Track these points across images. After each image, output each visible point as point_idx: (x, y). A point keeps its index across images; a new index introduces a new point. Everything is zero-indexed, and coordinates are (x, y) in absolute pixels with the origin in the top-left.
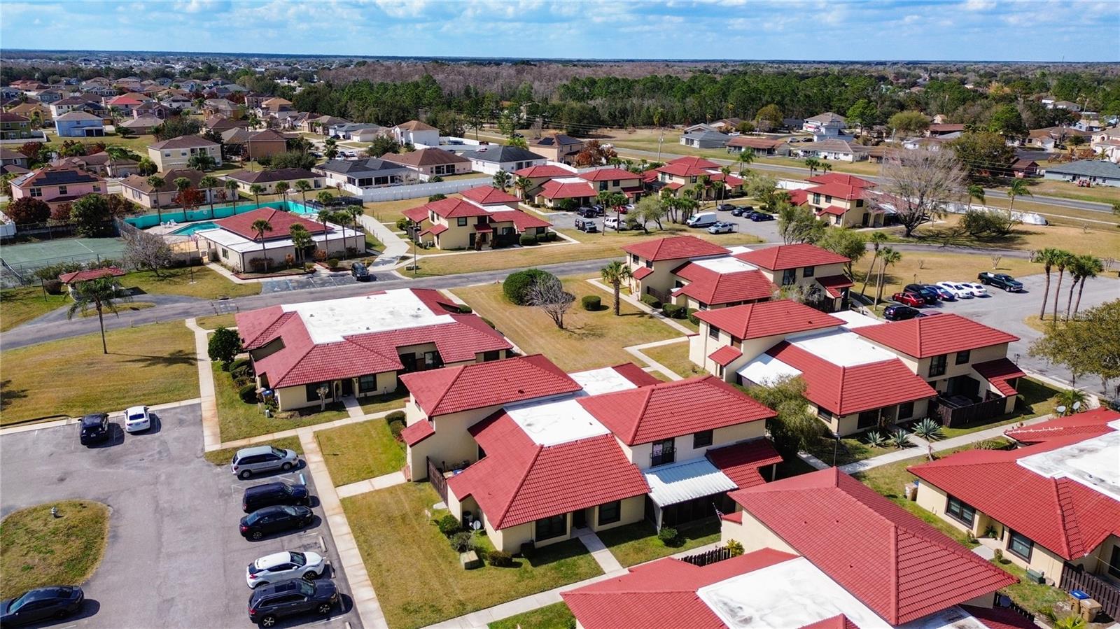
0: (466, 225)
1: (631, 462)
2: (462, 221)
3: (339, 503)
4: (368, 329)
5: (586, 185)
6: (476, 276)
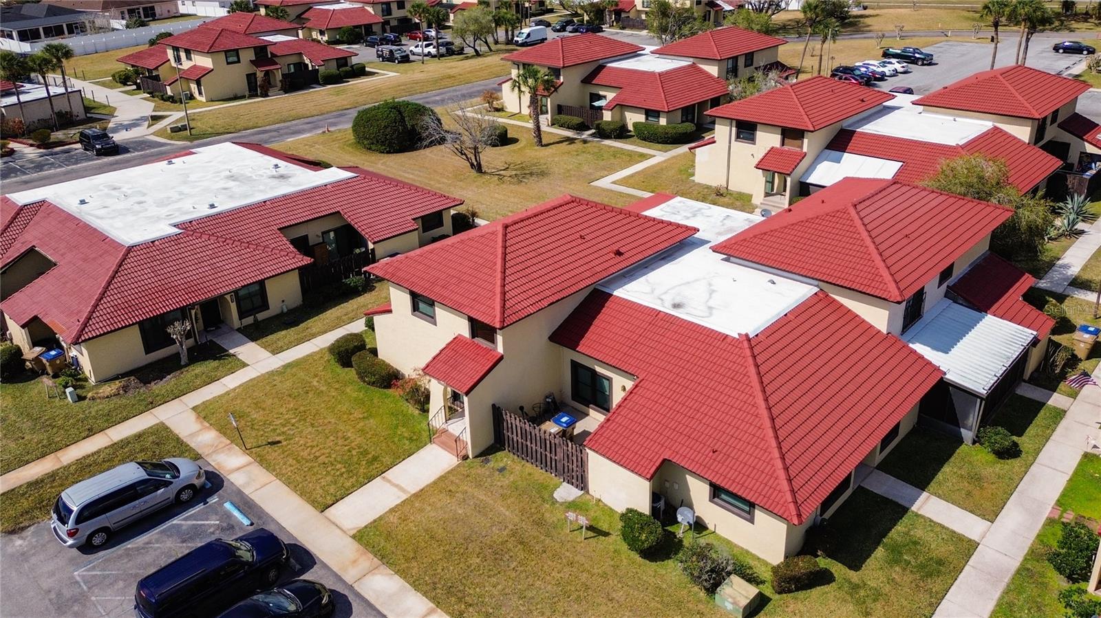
0: (239, 61)
1: (884, 331)
2: (232, 55)
3: (354, 545)
4: (212, 206)
5: (363, 9)
6: (288, 127)
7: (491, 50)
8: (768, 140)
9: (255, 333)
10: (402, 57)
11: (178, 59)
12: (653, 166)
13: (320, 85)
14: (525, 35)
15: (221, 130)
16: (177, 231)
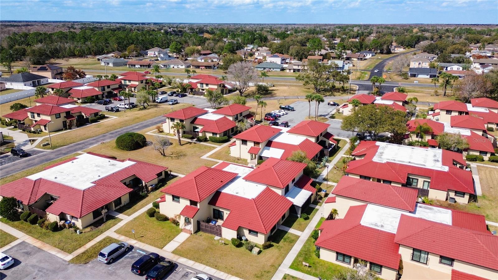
0: (60, 117)
1: (281, 195)
2: (58, 116)
3: (173, 254)
4: (99, 176)
5: (93, 89)
6: (87, 142)
7: (149, 106)
8: (250, 145)
9: (121, 211)
10: (116, 110)
11: (34, 117)
12: (218, 151)
13: (89, 123)
14: (160, 99)
15: (62, 144)
16: (93, 185)
